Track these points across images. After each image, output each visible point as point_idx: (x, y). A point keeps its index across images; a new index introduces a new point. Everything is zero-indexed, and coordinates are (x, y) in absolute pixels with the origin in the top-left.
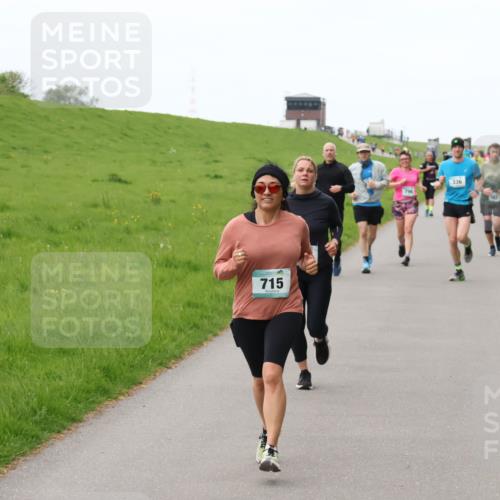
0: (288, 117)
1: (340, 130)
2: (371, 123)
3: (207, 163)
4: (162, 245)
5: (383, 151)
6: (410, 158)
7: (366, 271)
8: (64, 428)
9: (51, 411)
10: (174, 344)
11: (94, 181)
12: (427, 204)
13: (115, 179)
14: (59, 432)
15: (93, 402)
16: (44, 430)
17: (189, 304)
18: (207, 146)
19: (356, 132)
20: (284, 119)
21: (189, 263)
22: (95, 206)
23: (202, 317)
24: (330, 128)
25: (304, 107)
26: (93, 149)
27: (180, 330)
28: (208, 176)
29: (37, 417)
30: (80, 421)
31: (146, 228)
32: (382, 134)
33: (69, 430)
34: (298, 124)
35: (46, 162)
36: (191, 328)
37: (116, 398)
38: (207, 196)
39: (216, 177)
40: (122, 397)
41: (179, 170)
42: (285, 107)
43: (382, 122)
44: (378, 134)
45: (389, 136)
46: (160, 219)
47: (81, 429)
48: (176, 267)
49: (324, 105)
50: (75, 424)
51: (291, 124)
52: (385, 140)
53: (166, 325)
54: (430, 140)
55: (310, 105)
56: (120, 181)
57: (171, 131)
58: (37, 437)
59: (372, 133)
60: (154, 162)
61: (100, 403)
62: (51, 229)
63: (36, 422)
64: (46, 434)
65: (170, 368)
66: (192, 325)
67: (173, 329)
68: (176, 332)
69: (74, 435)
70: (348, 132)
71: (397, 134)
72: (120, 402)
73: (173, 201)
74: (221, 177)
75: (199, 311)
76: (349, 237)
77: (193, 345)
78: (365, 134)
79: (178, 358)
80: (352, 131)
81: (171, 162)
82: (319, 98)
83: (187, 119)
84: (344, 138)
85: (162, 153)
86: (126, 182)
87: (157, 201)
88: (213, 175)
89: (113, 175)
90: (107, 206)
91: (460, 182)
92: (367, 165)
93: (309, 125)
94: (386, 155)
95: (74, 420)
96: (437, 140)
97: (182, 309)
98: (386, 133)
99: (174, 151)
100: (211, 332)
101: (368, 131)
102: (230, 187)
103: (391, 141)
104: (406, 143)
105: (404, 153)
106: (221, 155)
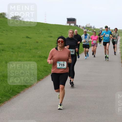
0: (68, 23)
1: (80, 26)
2: (87, 24)
3: (49, 34)
4: (38, 53)
5: (90, 31)
6: (96, 33)
7: (86, 59)
8: (16, 95)
9: (13, 91)
10: (41, 75)
11: (23, 38)
12: (100, 44)
13: (28, 37)
14: (15, 96)
15: (23, 89)
16: (11, 95)
17: (45, 66)
18: (49, 30)
19: (83, 26)
20: (67, 23)
21: (45, 57)
22: (23, 43)
23: (48, 69)
24: (77, 25)
25: (71, 20)
26: (22, 31)
27: (43, 72)
28: (49, 36)
29: (10, 92)
30: (20, 93)
31: (35, 49)
32: (89, 27)
33: (17, 95)
34: (70, 24)
35: (12, 33)
36: (45, 72)
37: (28, 88)
38: (49, 41)
39: (51, 37)
40: (29, 88)
41: (42, 35)
42: (67, 21)
43: (89, 24)
44: (88, 27)
45: (91, 27)
46: (38, 47)
47: (20, 95)
48: (42, 58)
49: (76, 20)
50: (19, 94)
51: (68, 25)
52: (90, 28)
53: (40, 71)
54: (100, 28)
55: (73, 20)
56: (29, 38)
57: (40, 26)
58: (10, 97)
59: (87, 27)
60: (37, 34)
61: (24, 89)
62: (13, 49)
63: (10, 93)
64: (12, 96)
65: (40, 81)
66: (45, 71)
67: (41, 72)
68: (42, 73)
69: (18, 96)
70: (81, 26)
71: (93, 27)
72: (29, 89)
73: (41, 42)
74: (52, 37)
75: (47, 68)
76: (82, 50)
77: (46, 75)
78: (85, 27)
79: (42, 78)
80: (82, 26)
81: (40, 33)
82: (75, 19)
83: (44, 23)
84: (81, 28)
85: (38, 31)
86: (30, 38)
87: (37, 42)
88: (50, 36)
89: (27, 36)
90: (26, 44)
91: (108, 36)
92: (86, 35)
93: (72, 25)
94: (90, 32)
95: (18, 93)
96: (102, 28)
97: (43, 67)
98: (90, 26)
99: (41, 31)
100: (50, 73)
101: (86, 26)
102: (54, 39)
103: (91, 28)
104: (95, 29)
105: (94, 32)
106: (52, 32)
